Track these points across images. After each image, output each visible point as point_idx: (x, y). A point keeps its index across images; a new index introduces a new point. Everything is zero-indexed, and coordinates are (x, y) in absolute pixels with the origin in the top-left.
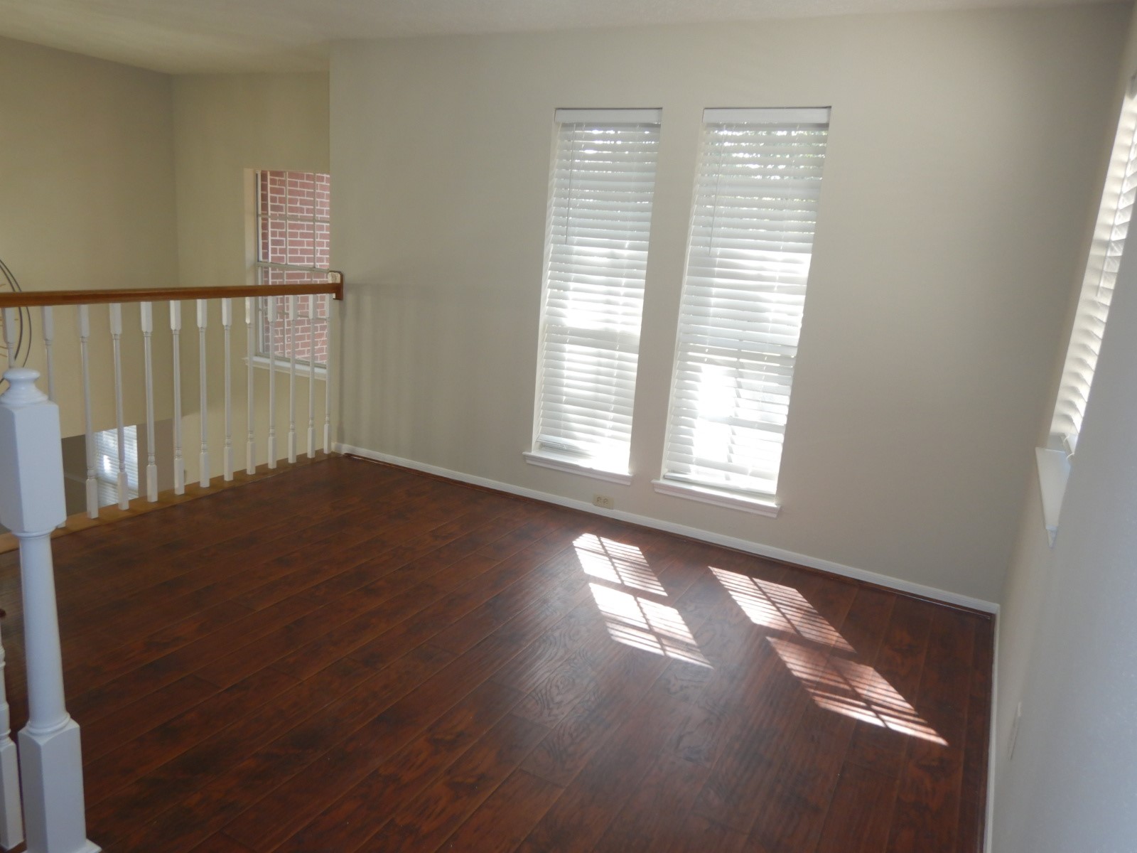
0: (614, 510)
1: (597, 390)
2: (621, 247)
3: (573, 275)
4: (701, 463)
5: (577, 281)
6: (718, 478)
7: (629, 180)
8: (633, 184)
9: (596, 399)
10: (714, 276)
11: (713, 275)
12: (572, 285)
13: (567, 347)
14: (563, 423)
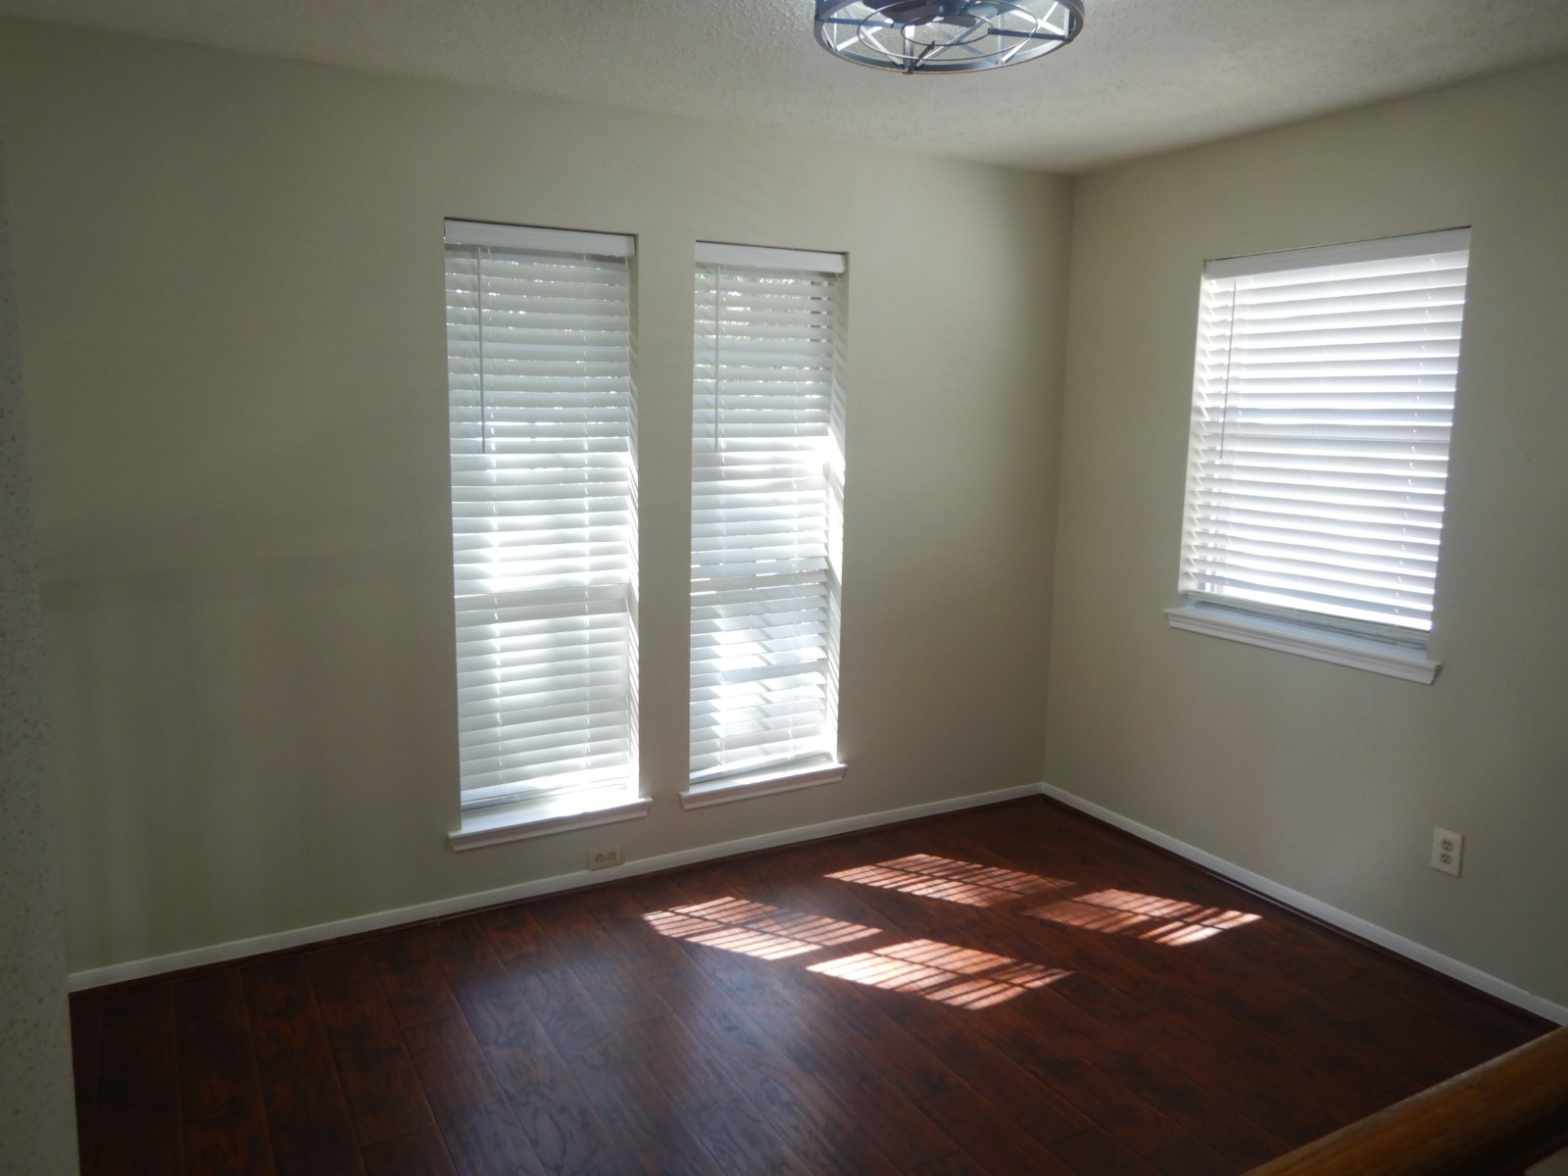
0: (625, 864)
1: (561, 686)
2: (579, 449)
3: (494, 505)
4: (732, 744)
5: (502, 513)
6: (753, 758)
7: (579, 342)
8: (585, 350)
9: (561, 701)
10: (722, 479)
11: (718, 477)
12: (494, 521)
13: (496, 628)
14: (500, 760)
